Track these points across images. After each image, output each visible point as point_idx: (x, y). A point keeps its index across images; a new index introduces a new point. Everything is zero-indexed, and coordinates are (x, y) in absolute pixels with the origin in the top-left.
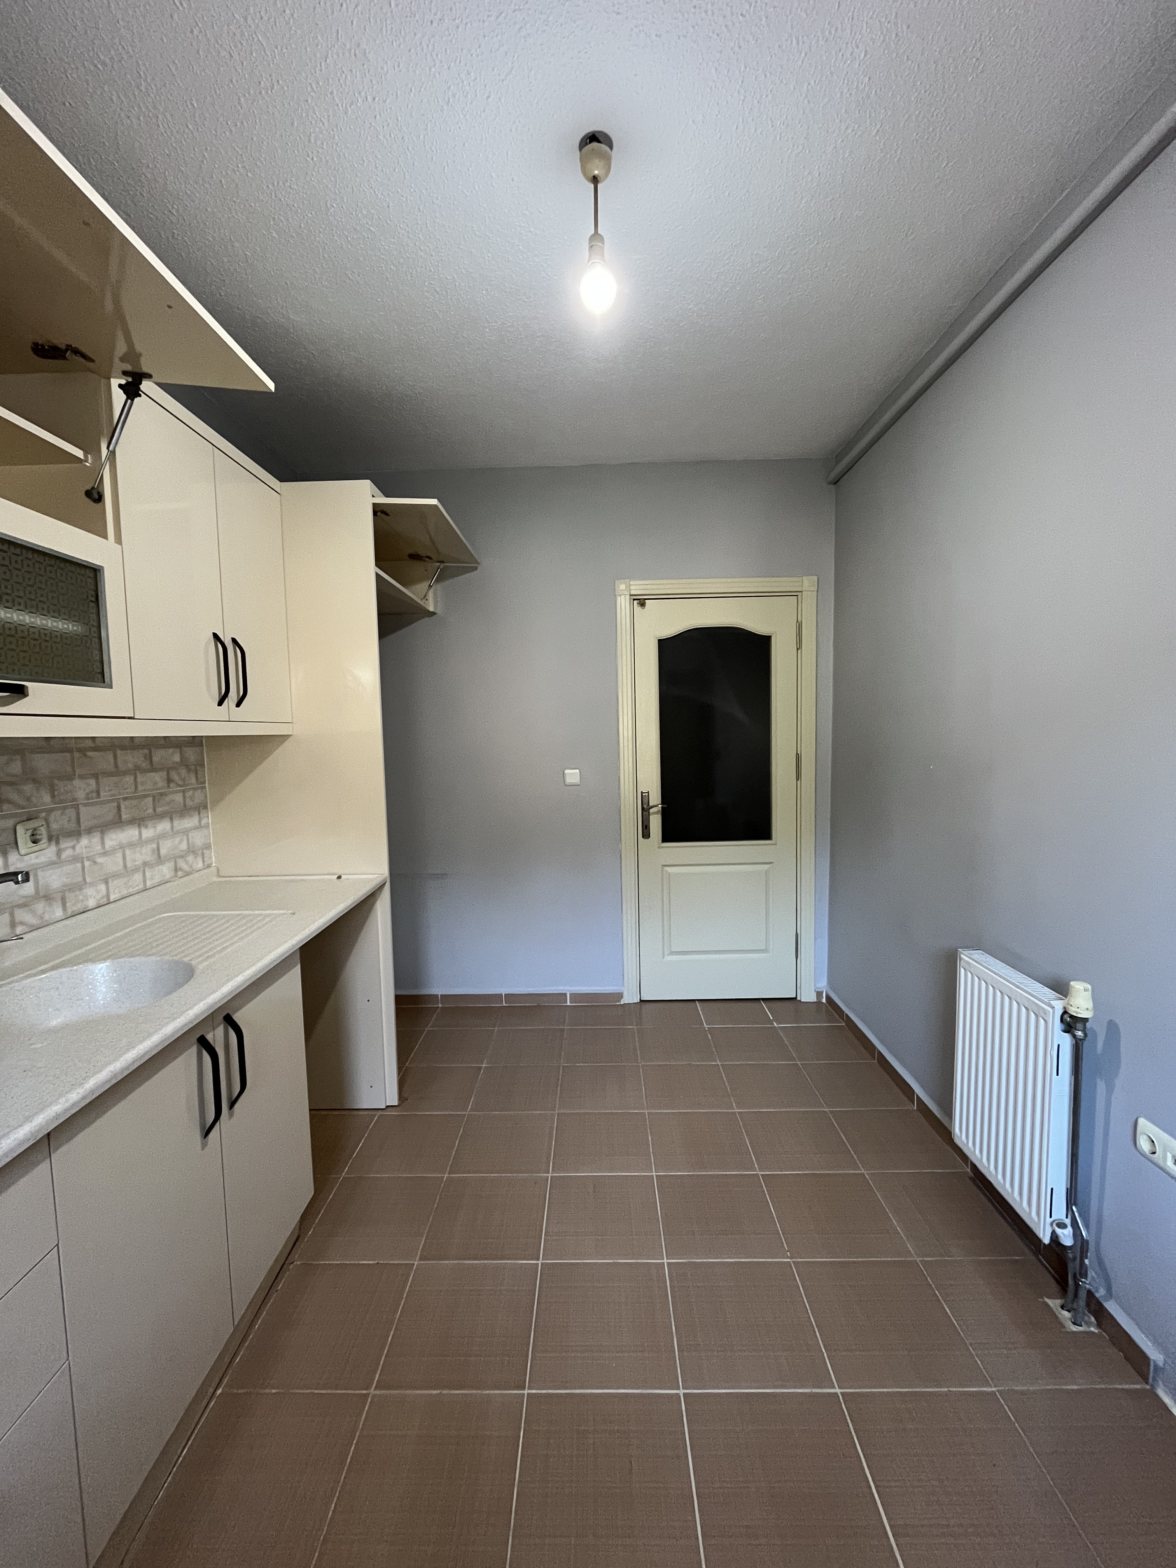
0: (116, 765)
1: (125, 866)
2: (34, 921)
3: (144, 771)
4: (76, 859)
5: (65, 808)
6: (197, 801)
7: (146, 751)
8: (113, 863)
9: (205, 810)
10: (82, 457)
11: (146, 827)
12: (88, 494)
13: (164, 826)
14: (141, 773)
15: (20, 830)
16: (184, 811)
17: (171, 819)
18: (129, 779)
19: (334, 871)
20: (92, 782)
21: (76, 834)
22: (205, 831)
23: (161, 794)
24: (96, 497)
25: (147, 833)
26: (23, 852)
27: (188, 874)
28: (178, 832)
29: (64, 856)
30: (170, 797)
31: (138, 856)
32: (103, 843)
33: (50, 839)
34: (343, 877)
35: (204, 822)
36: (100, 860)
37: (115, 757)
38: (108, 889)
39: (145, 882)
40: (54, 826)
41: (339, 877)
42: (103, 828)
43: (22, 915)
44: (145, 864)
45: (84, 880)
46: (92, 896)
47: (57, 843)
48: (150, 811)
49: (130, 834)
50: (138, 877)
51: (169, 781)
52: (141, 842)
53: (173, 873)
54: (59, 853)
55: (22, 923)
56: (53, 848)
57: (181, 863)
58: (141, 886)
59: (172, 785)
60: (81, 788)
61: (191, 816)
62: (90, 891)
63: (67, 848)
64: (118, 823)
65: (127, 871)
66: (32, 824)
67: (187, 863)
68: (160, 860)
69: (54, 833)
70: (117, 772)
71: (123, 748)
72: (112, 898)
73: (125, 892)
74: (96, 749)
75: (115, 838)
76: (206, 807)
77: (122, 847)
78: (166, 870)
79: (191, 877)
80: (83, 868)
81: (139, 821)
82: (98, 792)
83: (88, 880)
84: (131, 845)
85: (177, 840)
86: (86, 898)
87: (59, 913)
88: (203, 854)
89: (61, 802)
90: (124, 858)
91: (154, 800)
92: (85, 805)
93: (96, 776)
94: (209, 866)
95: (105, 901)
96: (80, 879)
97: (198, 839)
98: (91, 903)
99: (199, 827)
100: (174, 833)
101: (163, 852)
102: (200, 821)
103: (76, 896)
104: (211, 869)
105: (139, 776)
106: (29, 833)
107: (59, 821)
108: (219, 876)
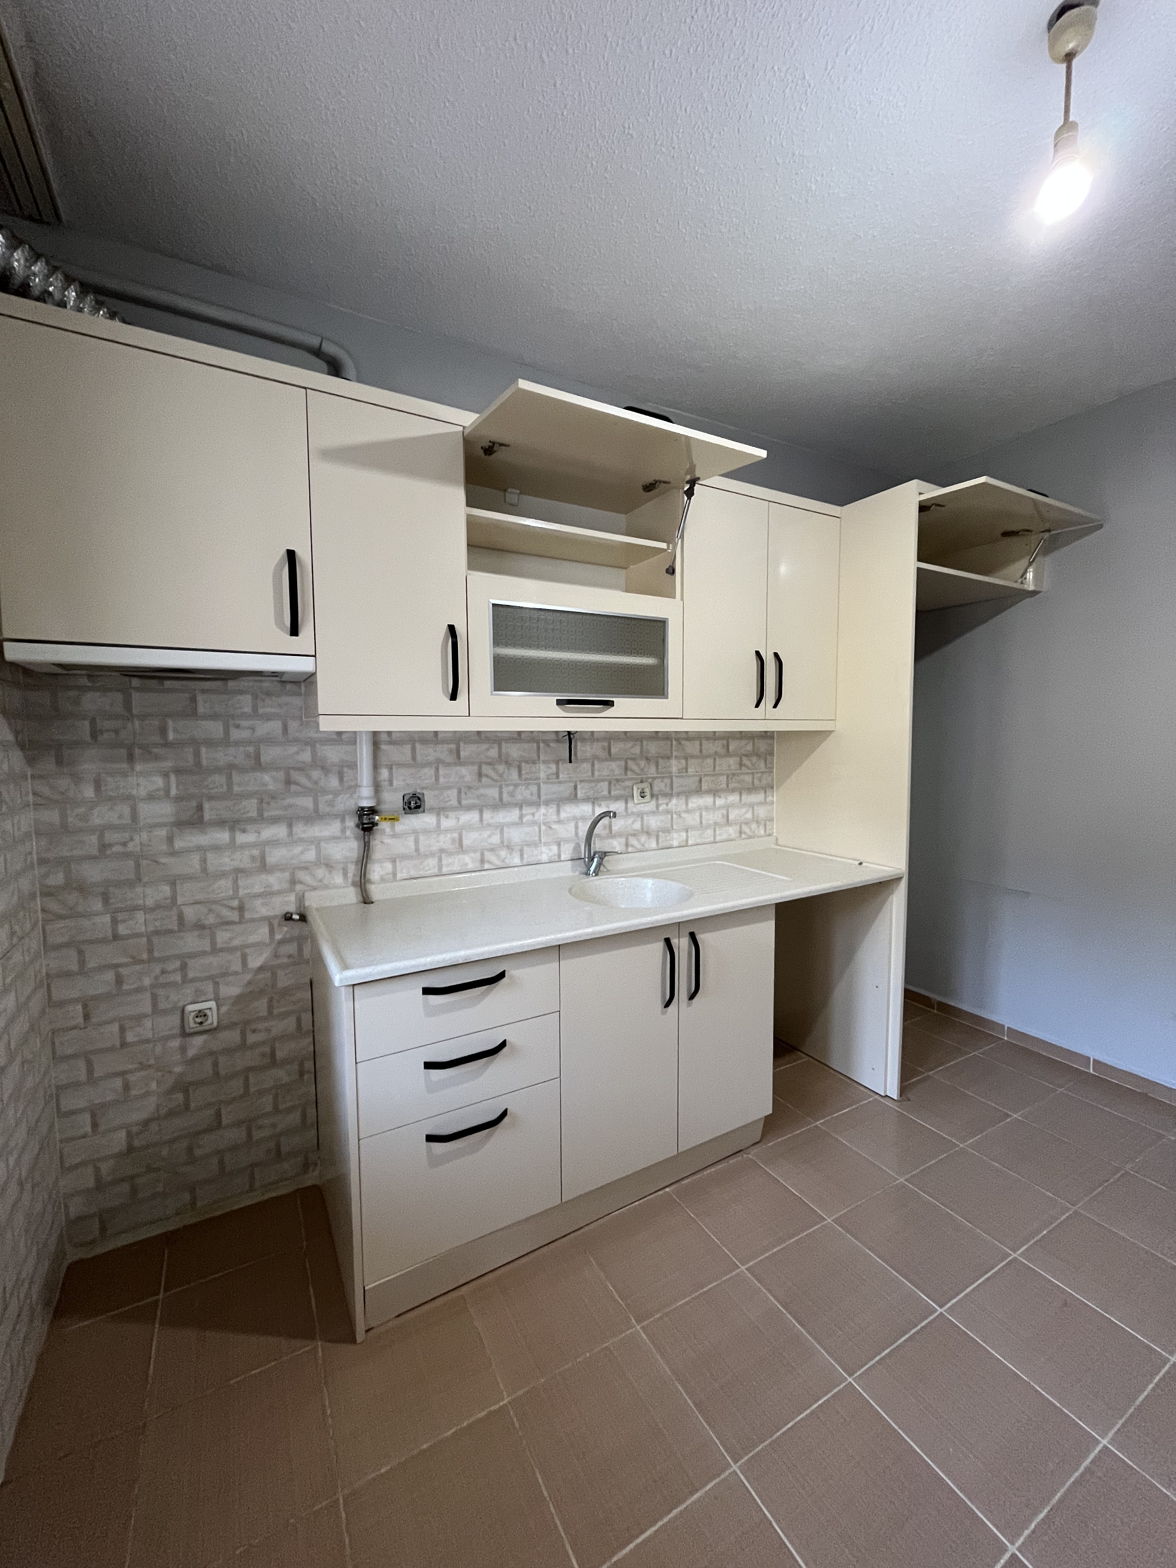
0: (701, 751)
1: (701, 823)
2: (639, 846)
3: (721, 756)
4: (668, 812)
5: (663, 777)
6: (764, 782)
7: (725, 742)
8: (692, 819)
9: (771, 790)
10: (666, 548)
11: (720, 797)
12: (667, 571)
13: (733, 798)
14: (719, 758)
15: (635, 788)
16: (752, 789)
17: (741, 794)
18: (710, 761)
19: (859, 858)
20: (683, 761)
21: (669, 795)
22: (769, 808)
23: (734, 775)
24: (671, 571)
25: (720, 802)
26: (636, 801)
27: (750, 837)
28: (745, 804)
29: (661, 808)
30: (742, 777)
31: (710, 817)
32: (687, 804)
33: (652, 796)
34: (864, 864)
35: (769, 799)
36: (683, 815)
37: (701, 745)
38: (687, 836)
39: (715, 836)
40: (656, 789)
41: (861, 864)
42: (687, 794)
43: (633, 841)
44: (716, 824)
45: (672, 826)
46: (676, 839)
47: (657, 799)
48: (724, 786)
49: (708, 800)
50: (710, 832)
51: (741, 765)
52: (714, 808)
53: (738, 835)
54: (658, 806)
55: (632, 846)
56: (654, 802)
57: (745, 829)
58: (712, 839)
59: (743, 768)
60: (675, 766)
61: (759, 793)
62: (675, 835)
63: (662, 804)
64: (698, 791)
65: (701, 826)
66: (641, 786)
67: (751, 829)
68: (728, 822)
69: (655, 793)
70: (702, 756)
71: (707, 739)
72: (690, 842)
73: (699, 841)
74: (687, 739)
75: (696, 802)
76: (772, 788)
77: (700, 809)
78: (732, 831)
79: (752, 840)
80: (672, 818)
81: (715, 792)
82: (687, 769)
83: (675, 827)
84: (707, 808)
85: (744, 810)
86: (672, 839)
87: (654, 845)
88: (765, 825)
89: (662, 773)
90: (701, 816)
91: (727, 778)
92: (677, 777)
93: (686, 759)
94: (770, 835)
95: (684, 844)
96: (669, 825)
97: (762, 812)
98: (675, 843)
99: (764, 803)
100: (741, 805)
101: (731, 817)
102: (765, 798)
103: (666, 836)
104: (771, 837)
105: (717, 759)
106: (639, 791)
107: (659, 786)
108: (777, 844)
